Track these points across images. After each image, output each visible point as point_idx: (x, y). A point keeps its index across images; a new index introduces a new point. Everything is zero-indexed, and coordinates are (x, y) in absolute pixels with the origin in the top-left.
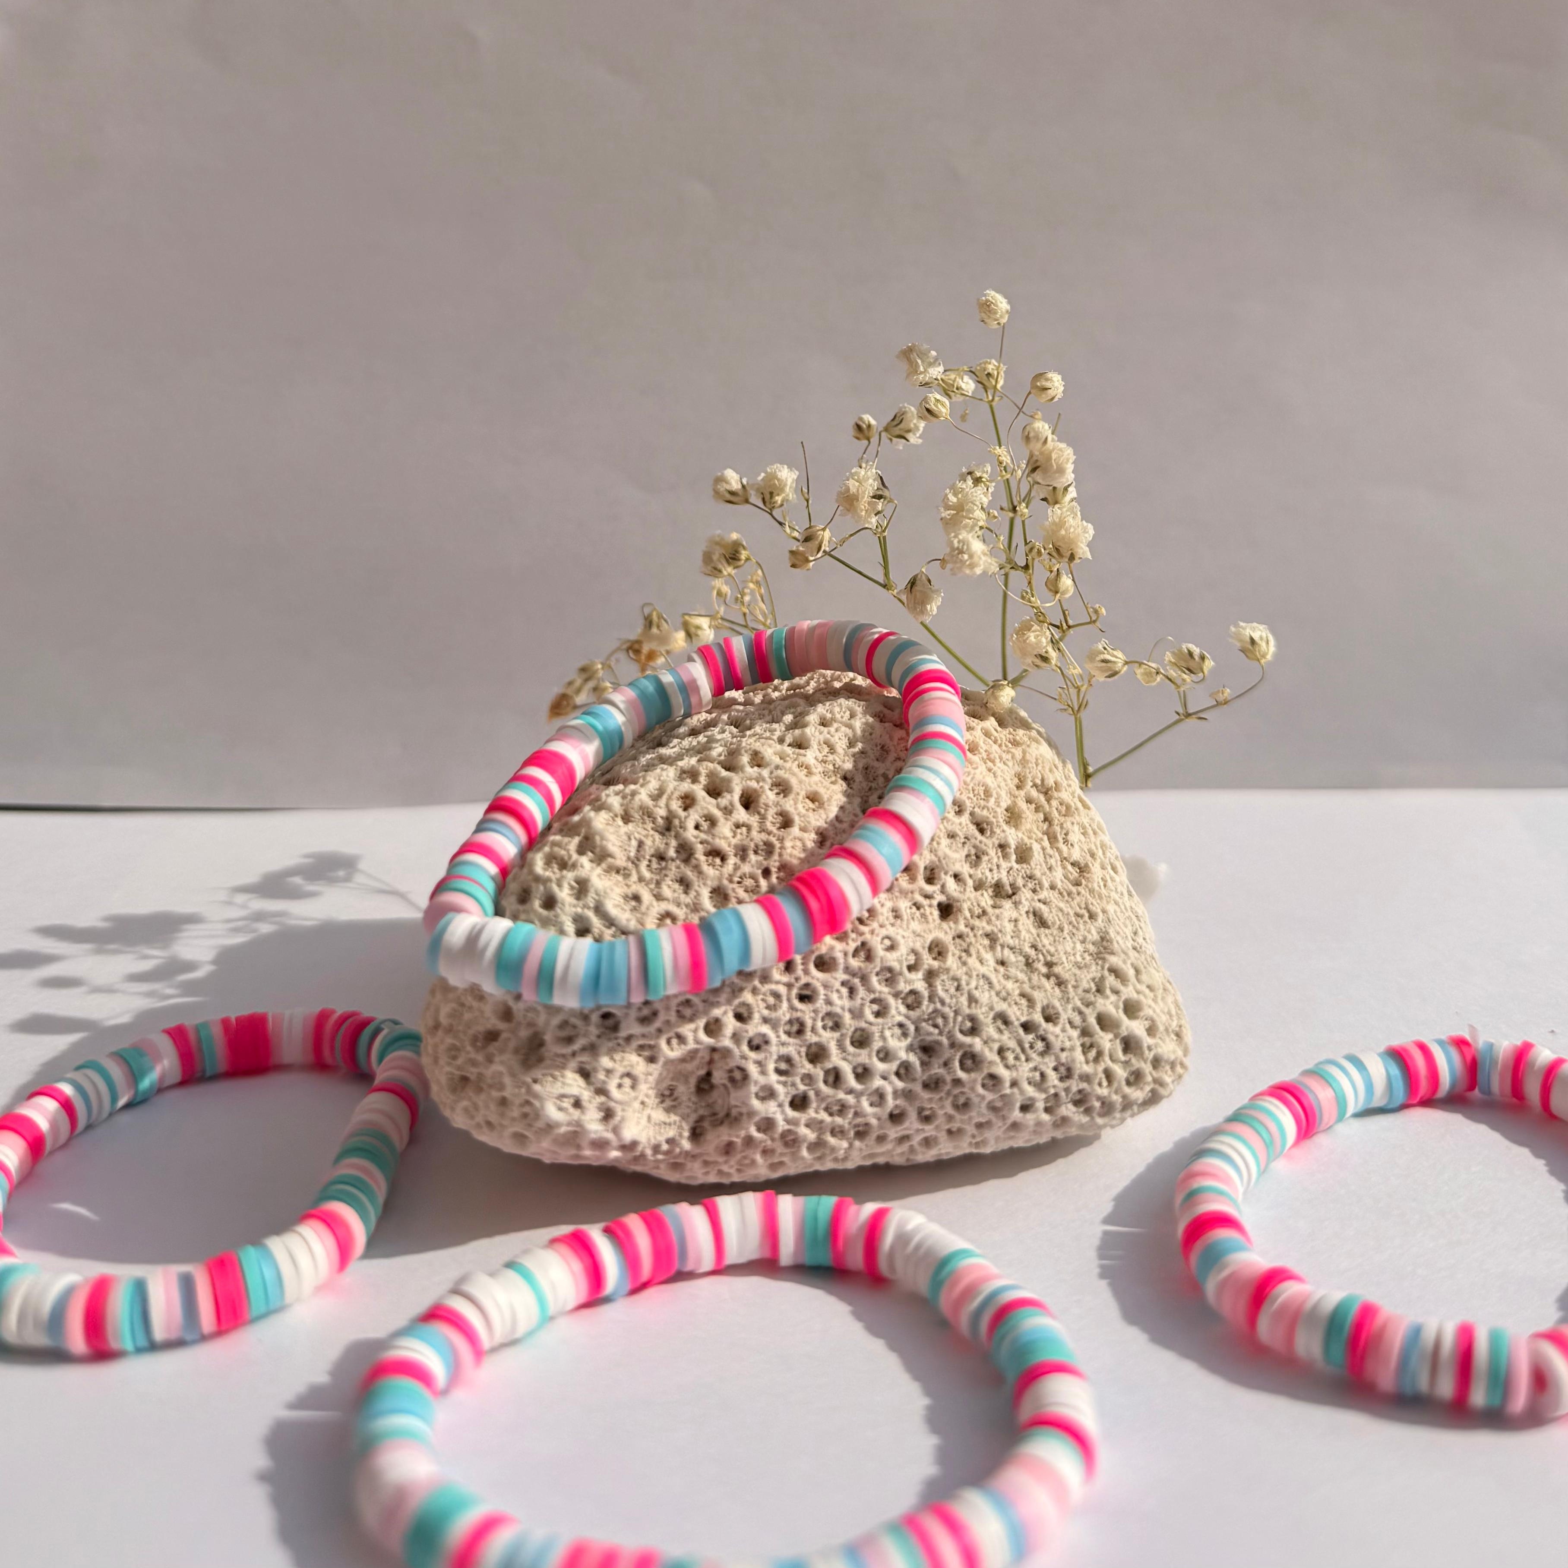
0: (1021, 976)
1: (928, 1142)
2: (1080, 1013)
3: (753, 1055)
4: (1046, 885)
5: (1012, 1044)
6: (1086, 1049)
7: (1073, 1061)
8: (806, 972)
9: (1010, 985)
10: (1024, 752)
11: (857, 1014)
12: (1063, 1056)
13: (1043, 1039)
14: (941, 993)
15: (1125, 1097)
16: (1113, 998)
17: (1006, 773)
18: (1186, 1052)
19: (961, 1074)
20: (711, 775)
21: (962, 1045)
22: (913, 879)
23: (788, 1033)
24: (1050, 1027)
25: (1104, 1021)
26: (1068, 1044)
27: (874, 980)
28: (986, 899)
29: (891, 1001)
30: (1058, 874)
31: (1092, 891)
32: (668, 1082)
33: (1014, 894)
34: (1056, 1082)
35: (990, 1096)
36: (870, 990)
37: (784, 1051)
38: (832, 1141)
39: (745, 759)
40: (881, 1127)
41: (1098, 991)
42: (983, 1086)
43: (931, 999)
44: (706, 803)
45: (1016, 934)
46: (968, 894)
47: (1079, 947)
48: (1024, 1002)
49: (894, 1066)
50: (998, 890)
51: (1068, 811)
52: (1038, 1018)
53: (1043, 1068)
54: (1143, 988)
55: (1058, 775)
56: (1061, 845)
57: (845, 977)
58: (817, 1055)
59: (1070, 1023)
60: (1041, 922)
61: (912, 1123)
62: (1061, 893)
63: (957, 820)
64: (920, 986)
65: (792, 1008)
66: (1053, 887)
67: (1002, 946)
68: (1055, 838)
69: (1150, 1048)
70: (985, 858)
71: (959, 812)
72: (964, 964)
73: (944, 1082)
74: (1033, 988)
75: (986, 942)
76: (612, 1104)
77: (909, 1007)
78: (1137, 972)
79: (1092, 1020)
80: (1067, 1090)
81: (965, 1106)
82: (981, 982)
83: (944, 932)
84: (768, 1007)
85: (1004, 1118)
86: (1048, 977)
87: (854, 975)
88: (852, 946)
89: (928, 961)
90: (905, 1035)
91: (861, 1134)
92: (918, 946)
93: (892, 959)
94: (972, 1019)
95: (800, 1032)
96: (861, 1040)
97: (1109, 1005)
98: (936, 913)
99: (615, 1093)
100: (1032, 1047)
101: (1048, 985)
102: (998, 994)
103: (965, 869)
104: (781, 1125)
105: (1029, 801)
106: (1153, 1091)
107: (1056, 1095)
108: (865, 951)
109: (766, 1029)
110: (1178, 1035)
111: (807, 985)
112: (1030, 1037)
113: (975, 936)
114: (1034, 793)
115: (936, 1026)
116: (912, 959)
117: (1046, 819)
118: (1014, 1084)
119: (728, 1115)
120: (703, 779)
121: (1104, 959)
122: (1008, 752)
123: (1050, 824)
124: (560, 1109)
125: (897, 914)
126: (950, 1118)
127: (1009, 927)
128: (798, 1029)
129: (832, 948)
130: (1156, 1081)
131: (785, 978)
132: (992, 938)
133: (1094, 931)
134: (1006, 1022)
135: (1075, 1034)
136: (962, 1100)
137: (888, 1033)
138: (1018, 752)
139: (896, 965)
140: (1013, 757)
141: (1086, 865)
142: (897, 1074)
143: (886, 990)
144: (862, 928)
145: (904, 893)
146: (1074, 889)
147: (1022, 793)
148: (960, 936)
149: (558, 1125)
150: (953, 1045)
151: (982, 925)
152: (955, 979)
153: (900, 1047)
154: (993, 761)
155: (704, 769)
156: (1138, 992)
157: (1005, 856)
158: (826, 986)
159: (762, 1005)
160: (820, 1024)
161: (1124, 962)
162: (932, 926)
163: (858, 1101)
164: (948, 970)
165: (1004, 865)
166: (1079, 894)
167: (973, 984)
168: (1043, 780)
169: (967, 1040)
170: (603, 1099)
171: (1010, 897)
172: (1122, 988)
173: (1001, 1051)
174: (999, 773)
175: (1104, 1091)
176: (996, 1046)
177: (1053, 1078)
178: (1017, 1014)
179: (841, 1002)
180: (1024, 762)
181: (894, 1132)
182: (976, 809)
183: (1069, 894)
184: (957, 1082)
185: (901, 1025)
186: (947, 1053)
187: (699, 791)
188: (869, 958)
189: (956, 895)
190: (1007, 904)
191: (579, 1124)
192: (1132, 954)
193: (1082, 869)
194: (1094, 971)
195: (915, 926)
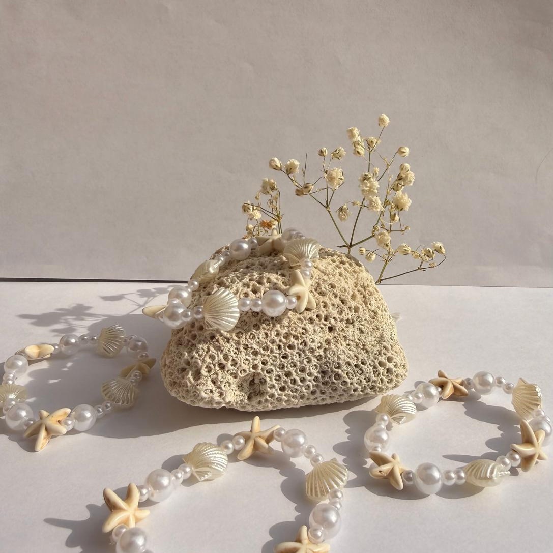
0: (355, 349)
1: (323, 399)
2: (373, 361)
3: (267, 375)
4: (363, 319)
5: (351, 371)
6: (375, 372)
7: (371, 377)
8: (285, 350)
9: (351, 352)
10: (358, 275)
11: (301, 362)
12: (368, 374)
13: (361, 370)
14: (329, 356)
15: (387, 387)
16: (384, 356)
17: (351, 282)
18: (406, 372)
19: (334, 380)
20: (254, 285)
21: (335, 372)
22: (320, 320)
23: (279, 368)
24: (363, 366)
25: (381, 364)
26: (369, 371)
27: (307, 352)
28: (344, 324)
29: (313, 358)
30: (367, 316)
31: (378, 321)
32: (240, 382)
33: (353, 323)
34: (365, 383)
35: (343, 387)
36: (306, 355)
37: (278, 374)
38: (293, 400)
39: (265, 280)
40: (308, 396)
41: (379, 354)
42: (341, 384)
43: (325, 358)
44: (252, 296)
45: (353, 336)
46: (338, 324)
47: (374, 339)
48: (355, 358)
49: (313, 378)
50: (348, 321)
51: (371, 294)
52: (360, 363)
53: (361, 379)
54: (393, 352)
55: (369, 282)
56: (368, 305)
57: (298, 351)
58: (288, 374)
59: (370, 364)
60: (361, 332)
61: (318, 394)
62: (368, 322)
63: (335, 300)
64: (322, 353)
65: (280, 361)
66: (365, 320)
67: (349, 340)
68: (367, 303)
69: (395, 372)
70: (344, 312)
71: (336, 297)
72: (336, 346)
73: (329, 383)
74: (358, 353)
75: (344, 339)
76: (222, 391)
77: (318, 360)
78: (392, 347)
79: (377, 364)
80: (368, 385)
81: (335, 390)
82: (342, 352)
83: (329, 336)
84: (273, 360)
85: (348, 393)
86: (363, 349)
87: (301, 350)
88: (300, 341)
89: (325, 346)
90: (317, 368)
91: (302, 398)
92: (321, 341)
93: (313, 345)
94: (338, 363)
95: (283, 368)
96: (303, 370)
97: (382, 359)
98: (327, 330)
99: (223, 388)
100: (357, 372)
101: (363, 352)
102: (347, 356)
103: (337, 316)
104: (277, 396)
105: (358, 291)
106: (396, 384)
107: (365, 386)
108: (304, 343)
109: (272, 367)
110: (404, 366)
111: (286, 354)
112: (357, 369)
113: (340, 337)
114: (360, 288)
115: (327, 366)
116: (319, 345)
117: (364, 297)
118: (351, 384)
119: (260, 392)
120: (251, 287)
121: (381, 344)
122: (352, 275)
123: (365, 299)
124: (206, 393)
125: (315, 331)
126: (330, 393)
127: (351, 334)
128: (282, 367)
129: (294, 342)
130: (396, 381)
131: (278, 352)
132: (345, 338)
133: (378, 334)
134: (349, 364)
135: (371, 368)
136: (334, 388)
137: (311, 368)
138: (355, 276)
139: (314, 347)
140: (354, 277)
141: (377, 312)
142: (314, 380)
143: (311, 355)
144: (304, 336)
145: (317, 324)
146: (372, 320)
147: (357, 289)
148: (335, 337)
149: (205, 398)
150: (332, 372)
151: (342, 334)
152: (333, 351)
153: (315, 372)
154: (347, 279)
155: (251, 284)
156: (392, 354)
157: (350, 311)
158: (291, 354)
159: (271, 360)
160: (289, 365)
161: (388, 345)
162: (326, 334)
163: (301, 389)
164: (331, 348)
165: (350, 314)
166: (374, 322)
167: (339, 353)
168: (363, 284)
169: (337, 370)
170: (220, 390)
171: (351, 324)
172: (387, 353)
173: (347, 374)
174: (349, 283)
175: (380, 385)
176: (346, 372)
177: (364, 382)
178: (353, 362)
179: (296, 359)
180: (357, 279)
181: (312, 397)
182: (342, 296)
183: (371, 322)
184: (333, 383)
185: (315, 365)
186: (330, 374)
187: (249, 291)
188: (305, 345)
189: (334, 324)
190: (351, 326)
191: (212, 397)
192: (390, 341)
193: (375, 313)
194: (378, 348)
195: (321, 334)
